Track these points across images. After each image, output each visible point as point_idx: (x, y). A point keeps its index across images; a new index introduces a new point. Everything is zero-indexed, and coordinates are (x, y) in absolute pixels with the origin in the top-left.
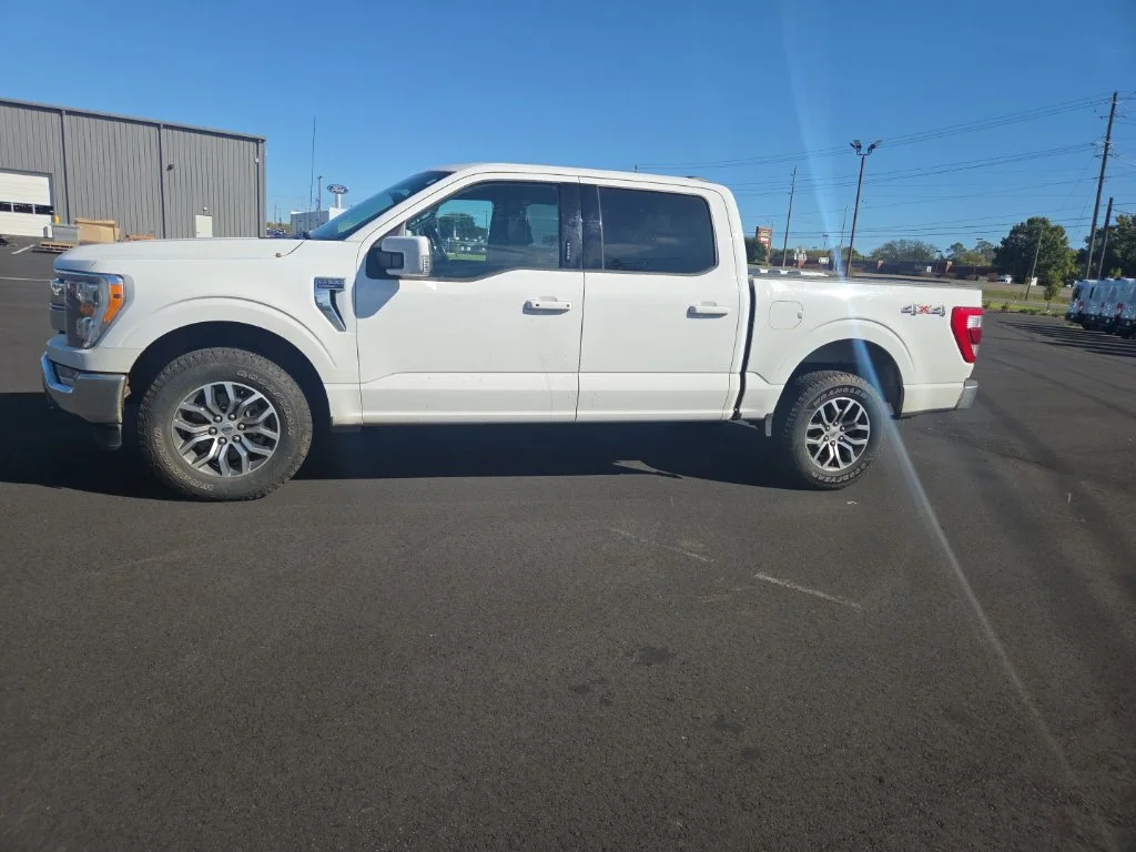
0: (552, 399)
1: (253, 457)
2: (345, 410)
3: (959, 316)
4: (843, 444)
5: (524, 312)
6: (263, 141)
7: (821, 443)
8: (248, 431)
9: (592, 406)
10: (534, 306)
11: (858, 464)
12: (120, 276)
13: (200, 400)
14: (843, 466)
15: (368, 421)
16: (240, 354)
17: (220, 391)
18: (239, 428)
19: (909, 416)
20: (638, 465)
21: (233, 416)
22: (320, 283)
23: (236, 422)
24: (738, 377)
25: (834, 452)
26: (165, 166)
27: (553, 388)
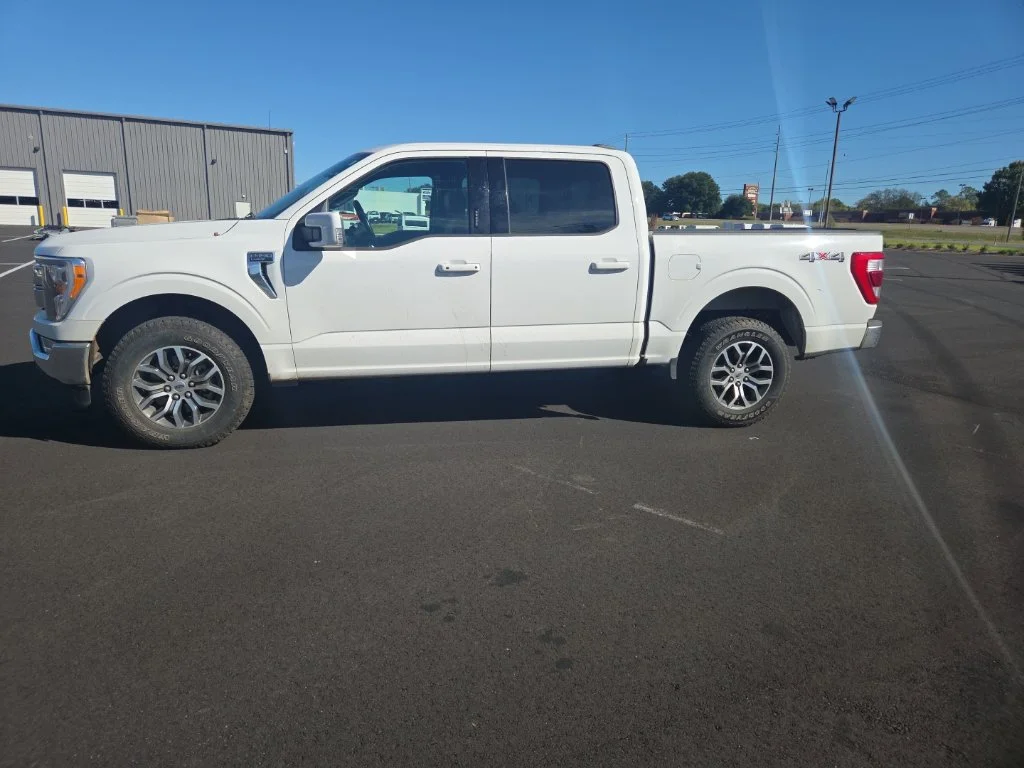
0: (466, 351)
1: (202, 410)
2: (281, 368)
3: (859, 262)
4: (748, 384)
5: (436, 275)
6: (291, 134)
7: (725, 384)
8: (197, 387)
9: (505, 357)
10: (445, 269)
11: (763, 402)
12: (82, 259)
13: (155, 362)
14: (748, 405)
15: (302, 376)
16: (186, 321)
17: (171, 354)
18: (190, 386)
19: (813, 356)
20: (563, 408)
21: (184, 375)
22: (253, 257)
23: (187, 380)
24: (641, 326)
25: (739, 392)
26: (209, 162)
27: (466, 342)
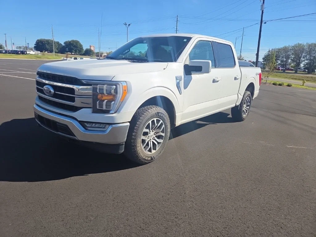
1: (159, 143)
2: (178, 121)
5: (213, 82)
8: (157, 135)
10: (216, 80)
11: (248, 113)
12: (125, 81)
13: (148, 127)
15: (182, 123)
17: (153, 122)
18: (154, 135)
21: (153, 130)
22: (177, 78)
23: (154, 132)
24: (237, 95)
